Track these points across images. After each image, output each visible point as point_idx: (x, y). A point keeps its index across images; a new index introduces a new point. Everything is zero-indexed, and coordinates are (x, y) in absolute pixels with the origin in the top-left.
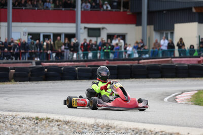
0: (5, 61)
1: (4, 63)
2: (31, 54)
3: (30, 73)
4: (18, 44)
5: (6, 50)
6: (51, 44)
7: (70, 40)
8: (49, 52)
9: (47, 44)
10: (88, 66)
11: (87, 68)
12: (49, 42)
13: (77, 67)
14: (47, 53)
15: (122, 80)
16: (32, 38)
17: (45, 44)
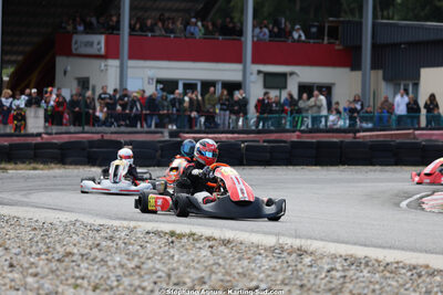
0: (113, 129)
1: (112, 133)
2: (161, 117)
3: (160, 152)
4: (139, 100)
5: (119, 108)
6: (197, 100)
7: (231, 94)
8: (194, 114)
9: (191, 99)
10: (264, 142)
11: (261, 144)
12: (194, 96)
13: (243, 142)
14: (190, 116)
15: (325, 168)
16: (162, 89)
17: (187, 99)
